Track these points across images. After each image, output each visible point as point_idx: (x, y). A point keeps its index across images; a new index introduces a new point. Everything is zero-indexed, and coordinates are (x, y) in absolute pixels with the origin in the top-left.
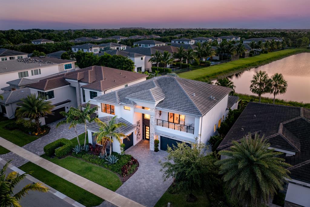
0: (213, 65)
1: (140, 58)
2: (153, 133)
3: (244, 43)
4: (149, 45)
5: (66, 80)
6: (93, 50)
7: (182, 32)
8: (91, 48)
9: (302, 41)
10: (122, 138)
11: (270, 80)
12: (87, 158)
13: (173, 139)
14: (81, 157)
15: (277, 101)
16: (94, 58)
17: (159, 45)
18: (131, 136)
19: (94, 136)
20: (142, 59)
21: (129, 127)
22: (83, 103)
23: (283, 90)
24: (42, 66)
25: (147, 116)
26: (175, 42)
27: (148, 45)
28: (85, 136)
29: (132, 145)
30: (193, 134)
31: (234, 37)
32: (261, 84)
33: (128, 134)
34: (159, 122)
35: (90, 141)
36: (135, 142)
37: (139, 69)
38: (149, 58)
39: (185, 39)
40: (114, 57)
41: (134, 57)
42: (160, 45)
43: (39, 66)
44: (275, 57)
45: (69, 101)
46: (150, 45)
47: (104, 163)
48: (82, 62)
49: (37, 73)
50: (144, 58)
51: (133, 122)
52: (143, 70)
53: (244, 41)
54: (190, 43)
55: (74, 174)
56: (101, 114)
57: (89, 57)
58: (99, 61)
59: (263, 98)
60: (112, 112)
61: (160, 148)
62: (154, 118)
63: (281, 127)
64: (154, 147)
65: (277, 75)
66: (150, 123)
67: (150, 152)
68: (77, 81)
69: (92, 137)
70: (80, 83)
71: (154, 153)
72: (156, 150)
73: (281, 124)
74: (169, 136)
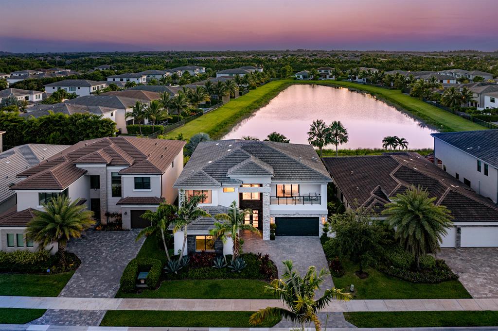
0: (206, 112)
1: (109, 113)
2: (267, 216)
3: (217, 77)
4: (79, 88)
5: (78, 166)
7: (107, 61)
11: (329, 129)
13: (294, 216)
14: (187, 276)
15: (340, 152)
17: (96, 86)
20: (112, 114)
22: (111, 199)
23: (344, 140)
26: (114, 80)
27: (77, 88)
30: (319, 205)
31: (198, 68)
32: (320, 135)
38: (122, 112)
39: (132, 75)
40: (76, 117)
42: (98, 87)
45: (85, 201)
46: (81, 88)
50: (114, 112)
53: (217, 74)
54: (141, 80)
55: (204, 300)
59: (324, 151)
61: (275, 234)
62: (269, 196)
63: (394, 178)
64: (269, 234)
65: (335, 122)
66: (263, 202)
67: (267, 243)
68: (105, 166)
69: (188, 242)
70: (109, 168)
71: (273, 243)
72: (272, 238)
73: (391, 175)
74: (289, 215)
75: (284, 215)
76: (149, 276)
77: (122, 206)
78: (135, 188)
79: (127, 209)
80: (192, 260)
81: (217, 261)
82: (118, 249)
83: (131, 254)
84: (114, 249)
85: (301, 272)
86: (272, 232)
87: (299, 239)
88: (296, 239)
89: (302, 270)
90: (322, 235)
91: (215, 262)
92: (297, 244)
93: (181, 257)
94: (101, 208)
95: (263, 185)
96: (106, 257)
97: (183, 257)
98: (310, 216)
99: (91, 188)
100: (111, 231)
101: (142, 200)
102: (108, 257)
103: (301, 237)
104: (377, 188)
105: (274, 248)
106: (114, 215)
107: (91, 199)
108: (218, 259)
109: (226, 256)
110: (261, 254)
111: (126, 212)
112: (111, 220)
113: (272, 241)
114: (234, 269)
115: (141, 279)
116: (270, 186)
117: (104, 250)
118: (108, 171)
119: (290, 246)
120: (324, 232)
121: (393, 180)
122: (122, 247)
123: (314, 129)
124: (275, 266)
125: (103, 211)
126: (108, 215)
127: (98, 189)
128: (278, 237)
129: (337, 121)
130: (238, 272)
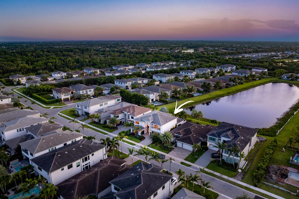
1: (153, 94)
5: (123, 111)
6: (128, 84)
8: (127, 83)
9: (276, 73)
10: (141, 131)
12: (131, 136)
13: (155, 132)
16: (129, 94)
18: (144, 131)
19: (133, 130)
20: (154, 95)
21: (143, 128)
22: (128, 120)
24: (108, 101)
25: (149, 125)
26: (182, 73)
27: (162, 77)
28: (130, 130)
29: (144, 133)
33: (143, 130)
34: (152, 127)
35: (132, 132)
36: (145, 133)
37: (152, 100)
38: (158, 94)
41: (150, 94)
43: (107, 101)
44: (244, 88)
45: (123, 119)
47: (136, 137)
48: (123, 95)
49: (106, 104)
50: (155, 94)
51: (144, 127)
52: (154, 100)
53: (232, 73)
54: (192, 74)
56: (135, 124)
57: (127, 93)
58: (132, 96)
60: (138, 123)
78: (131, 118)
118: (128, 114)
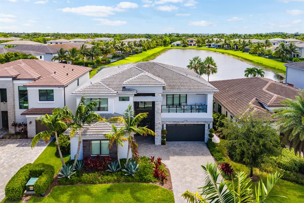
0: (113, 62)
11: (203, 63)
14: (80, 181)
20: (41, 57)
23: (215, 71)
26: (51, 43)
30: (205, 113)
61: (165, 140)
62: (160, 104)
63: (267, 91)
64: (161, 139)
65: (208, 57)
66: (156, 110)
67: (159, 147)
68: (11, 79)
69: (84, 147)
70: (15, 82)
71: (164, 147)
72: (163, 143)
73: (264, 89)
74: (178, 122)
75: (174, 122)
76: (37, 182)
77: (27, 116)
78: (40, 100)
79: (32, 119)
80: (87, 164)
81: (111, 166)
82: (18, 155)
83: (29, 159)
84: (13, 155)
85: (193, 174)
86: (163, 137)
87: (187, 144)
88: (184, 144)
89: (194, 173)
90: (208, 140)
91: (109, 166)
92: (186, 148)
93: (76, 161)
94: (9, 119)
95: (156, 95)
96: (4, 163)
97: (78, 161)
98: (197, 123)
99: (1, 102)
100: (16, 139)
101: (46, 111)
102: (5, 163)
103: (189, 143)
104: (254, 99)
105: (165, 152)
106: (20, 125)
107: (2, 111)
108: (112, 163)
109: (120, 160)
110: (154, 157)
111: (31, 122)
112: (18, 129)
113: (163, 146)
114: (128, 173)
115: (29, 186)
116: (162, 96)
117: (4, 156)
118: (15, 85)
119: (180, 150)
120: (209, 138)
121: (267, 93)
122: (22, 153)
123: (191, 63)
124: (168, 169)
125: (11, 121)
126: (15, 125)
127: (6, 103)
128: (168, 142)
129: (209, 57)
130: (132, 176)
